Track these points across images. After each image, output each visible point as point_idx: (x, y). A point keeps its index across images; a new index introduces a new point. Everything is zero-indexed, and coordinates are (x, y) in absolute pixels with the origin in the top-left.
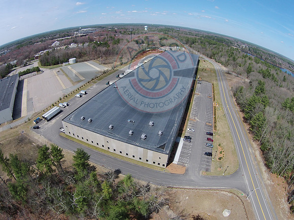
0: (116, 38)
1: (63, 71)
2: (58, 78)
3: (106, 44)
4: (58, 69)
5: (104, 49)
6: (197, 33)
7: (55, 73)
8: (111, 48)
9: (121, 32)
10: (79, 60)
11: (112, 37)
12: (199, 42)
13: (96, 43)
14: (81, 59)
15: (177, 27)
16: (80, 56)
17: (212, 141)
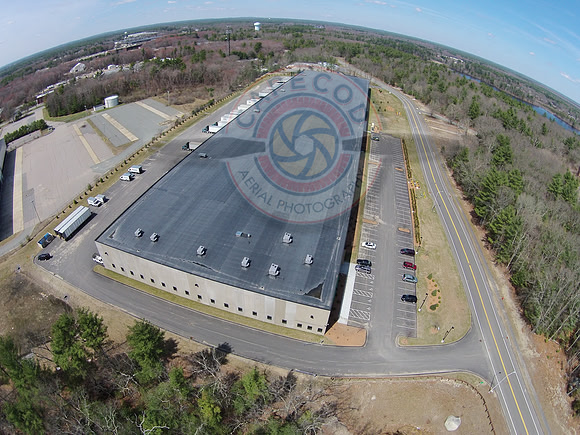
0: (198, 50)
1: (92, 124)
2: (84, 140)
3: (178, 64)
4: (83, 122)
5: (175, 73)
6: (360, 33)
7: (77, 129)
8: (188, 70)
9: (206, 37)
10: (124, 99)
11: (189, 48)
12: (367, 52)
13: (158, 62)
14: (129, 97)
15: (318, 23)
16: (127, 91)
17: (415, 267)
